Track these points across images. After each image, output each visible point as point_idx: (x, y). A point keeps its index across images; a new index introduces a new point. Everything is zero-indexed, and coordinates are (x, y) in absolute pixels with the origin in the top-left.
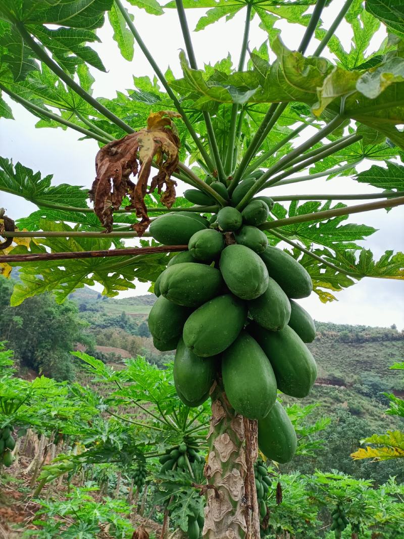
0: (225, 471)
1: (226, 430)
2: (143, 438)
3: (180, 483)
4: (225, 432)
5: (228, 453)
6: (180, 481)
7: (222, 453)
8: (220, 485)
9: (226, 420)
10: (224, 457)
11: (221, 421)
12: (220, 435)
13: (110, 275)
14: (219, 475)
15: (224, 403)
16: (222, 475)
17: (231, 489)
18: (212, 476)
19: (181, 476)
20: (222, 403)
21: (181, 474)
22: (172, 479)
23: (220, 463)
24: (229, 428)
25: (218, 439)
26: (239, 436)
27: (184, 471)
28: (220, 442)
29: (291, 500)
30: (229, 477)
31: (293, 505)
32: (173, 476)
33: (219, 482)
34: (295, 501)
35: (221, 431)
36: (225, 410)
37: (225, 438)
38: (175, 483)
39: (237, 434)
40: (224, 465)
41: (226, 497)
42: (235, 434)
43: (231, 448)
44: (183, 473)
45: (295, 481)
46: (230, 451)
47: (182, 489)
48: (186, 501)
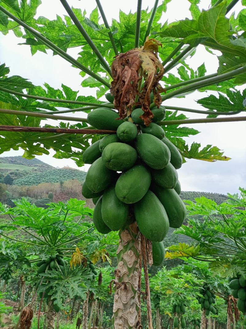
0: (130, 273)
1: (131, 248)
2: (31, 251)
3: (55, 278)
4: (130, 249)
5: (132, 262)
6: (55, 277)
7: (128, 262)
8: (126, 281)
9: (131, 241)
10: (130, 265)
11: (128, 243)
12: (127, 251)
13: (35, 144)
14: (126, 275)
15: (130, 232)
16: (128, 276)
17: (134, 284)
18: (121, 276)
19: (55, 273)
20: (129, 232)
21: (55, 272)
22: (50, 276)
23: (126, 268)
24: (133, 247)
25: (126, 253)
26: (138, 252)
27: (57, 271)
28: (128, 255)
29: (105, 282)
30: (133, 276)
31: (106, 285)
32: (50, 274)
33: (126, 280)
34: (107, 282)
35: (128, 249)
36: (131, 236)
37: (131, 253)
38: (52, 278)
39: (138, 250)
40: (130, 269)
41: (131, 288)
42: (137, 250)
43: (134, 259)
44: (56, 272)
45: (107, 271)
46: (133, 260)
47: (56, 282)
48: (59, 289)
